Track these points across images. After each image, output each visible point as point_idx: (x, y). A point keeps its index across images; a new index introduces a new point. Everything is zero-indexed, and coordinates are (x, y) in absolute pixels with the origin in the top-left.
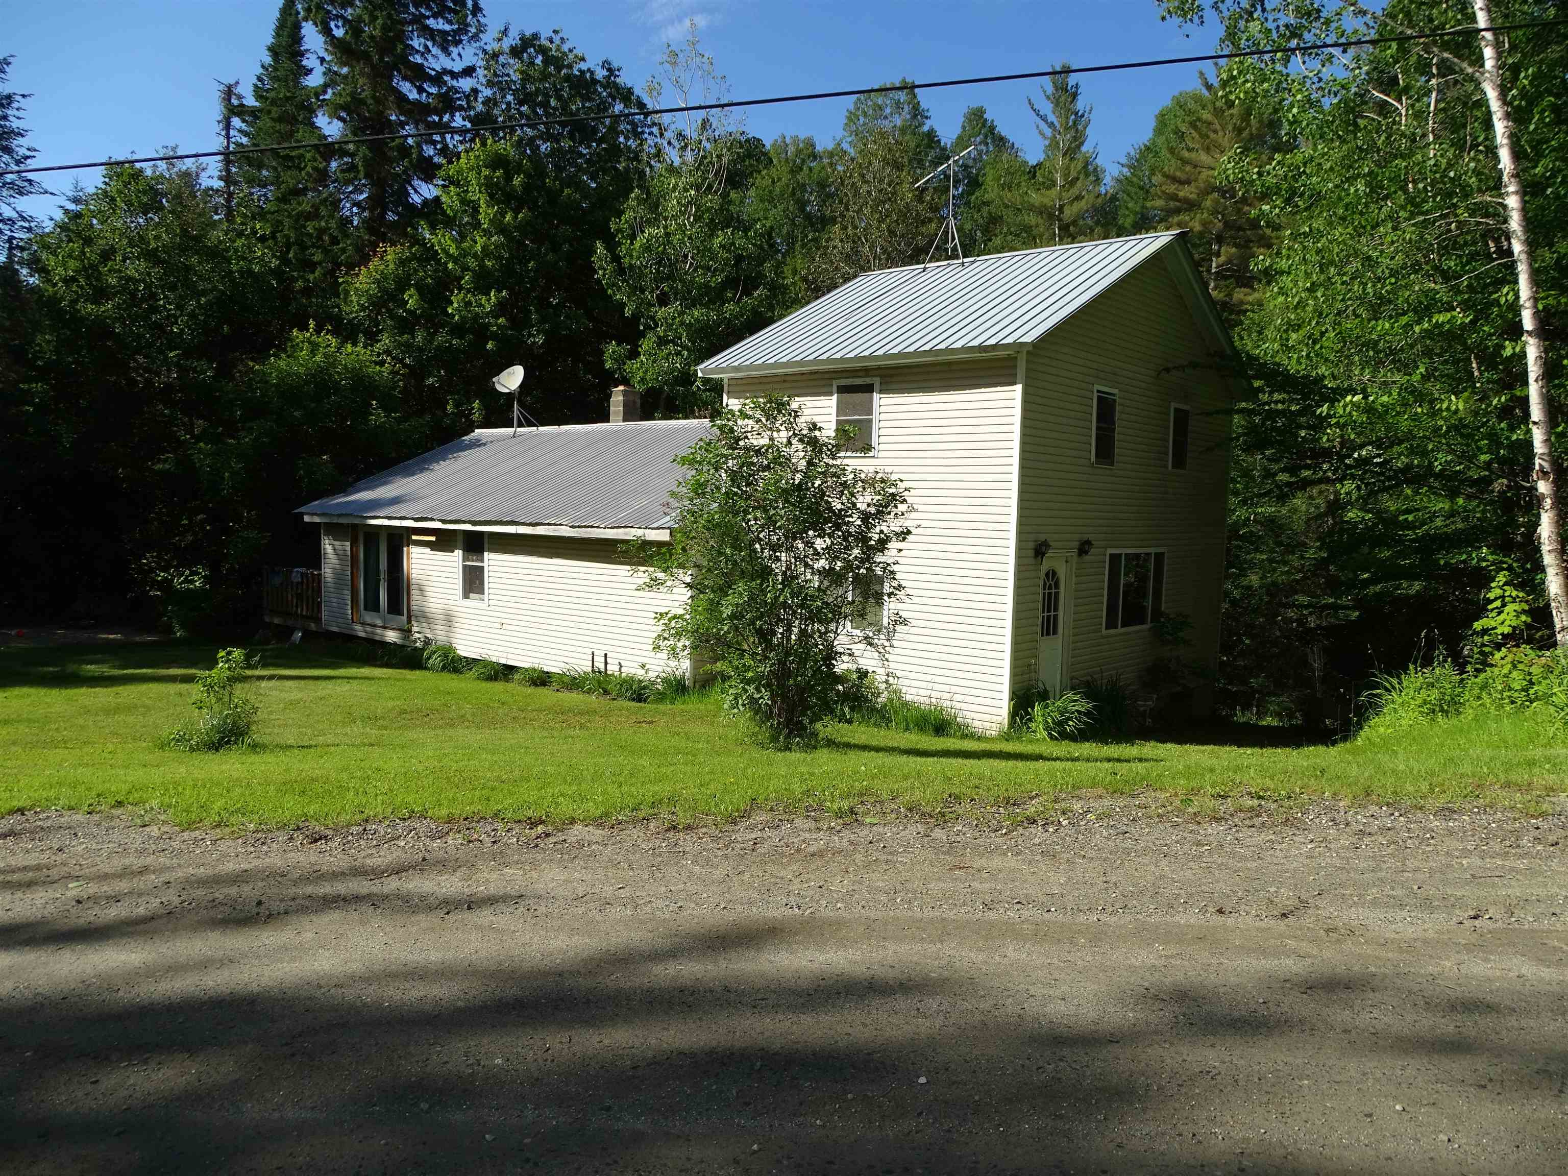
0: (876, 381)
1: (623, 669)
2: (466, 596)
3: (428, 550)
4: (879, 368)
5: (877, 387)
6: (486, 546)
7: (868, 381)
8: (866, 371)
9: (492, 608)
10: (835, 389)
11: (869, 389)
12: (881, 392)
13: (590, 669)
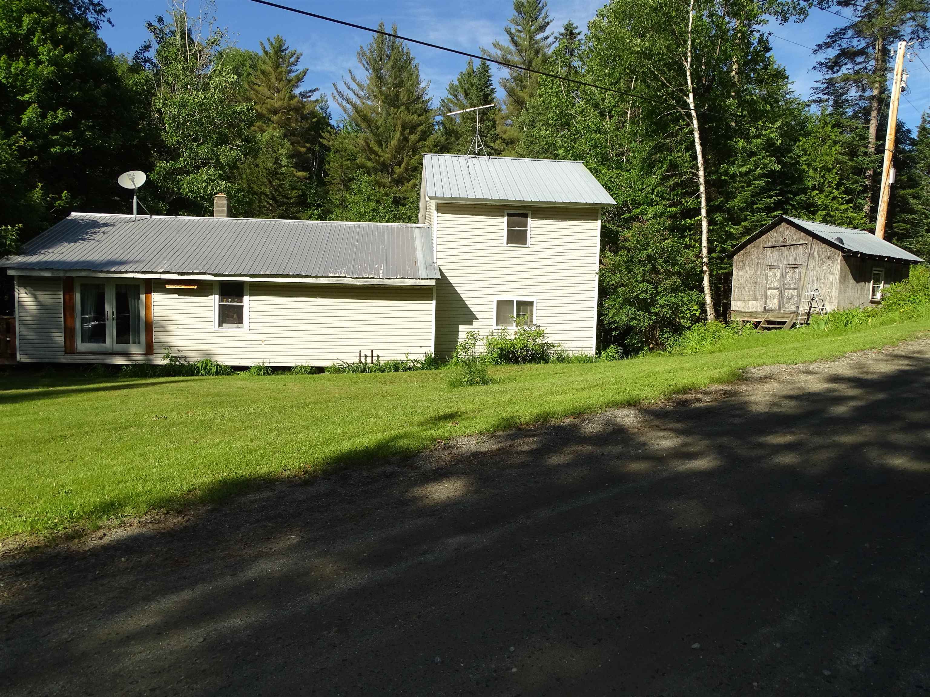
0: (530, 213)
1: (380, 359)
2: (220, 325)
3: (176, 296)
4: (530, 207)
5: (530, 215)
6: (245, 292)
7: (525, 212)
8: (524, 207)
9: (251, 331)
10: (506, 214)
11: (526, 216)
12: (531, 218)
13: (358, 361)
